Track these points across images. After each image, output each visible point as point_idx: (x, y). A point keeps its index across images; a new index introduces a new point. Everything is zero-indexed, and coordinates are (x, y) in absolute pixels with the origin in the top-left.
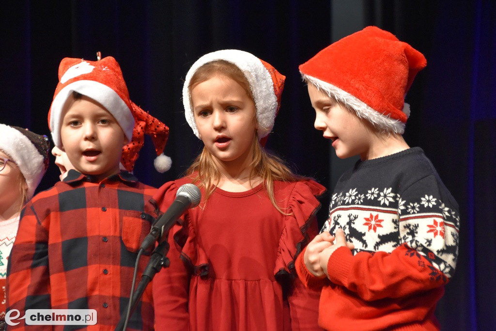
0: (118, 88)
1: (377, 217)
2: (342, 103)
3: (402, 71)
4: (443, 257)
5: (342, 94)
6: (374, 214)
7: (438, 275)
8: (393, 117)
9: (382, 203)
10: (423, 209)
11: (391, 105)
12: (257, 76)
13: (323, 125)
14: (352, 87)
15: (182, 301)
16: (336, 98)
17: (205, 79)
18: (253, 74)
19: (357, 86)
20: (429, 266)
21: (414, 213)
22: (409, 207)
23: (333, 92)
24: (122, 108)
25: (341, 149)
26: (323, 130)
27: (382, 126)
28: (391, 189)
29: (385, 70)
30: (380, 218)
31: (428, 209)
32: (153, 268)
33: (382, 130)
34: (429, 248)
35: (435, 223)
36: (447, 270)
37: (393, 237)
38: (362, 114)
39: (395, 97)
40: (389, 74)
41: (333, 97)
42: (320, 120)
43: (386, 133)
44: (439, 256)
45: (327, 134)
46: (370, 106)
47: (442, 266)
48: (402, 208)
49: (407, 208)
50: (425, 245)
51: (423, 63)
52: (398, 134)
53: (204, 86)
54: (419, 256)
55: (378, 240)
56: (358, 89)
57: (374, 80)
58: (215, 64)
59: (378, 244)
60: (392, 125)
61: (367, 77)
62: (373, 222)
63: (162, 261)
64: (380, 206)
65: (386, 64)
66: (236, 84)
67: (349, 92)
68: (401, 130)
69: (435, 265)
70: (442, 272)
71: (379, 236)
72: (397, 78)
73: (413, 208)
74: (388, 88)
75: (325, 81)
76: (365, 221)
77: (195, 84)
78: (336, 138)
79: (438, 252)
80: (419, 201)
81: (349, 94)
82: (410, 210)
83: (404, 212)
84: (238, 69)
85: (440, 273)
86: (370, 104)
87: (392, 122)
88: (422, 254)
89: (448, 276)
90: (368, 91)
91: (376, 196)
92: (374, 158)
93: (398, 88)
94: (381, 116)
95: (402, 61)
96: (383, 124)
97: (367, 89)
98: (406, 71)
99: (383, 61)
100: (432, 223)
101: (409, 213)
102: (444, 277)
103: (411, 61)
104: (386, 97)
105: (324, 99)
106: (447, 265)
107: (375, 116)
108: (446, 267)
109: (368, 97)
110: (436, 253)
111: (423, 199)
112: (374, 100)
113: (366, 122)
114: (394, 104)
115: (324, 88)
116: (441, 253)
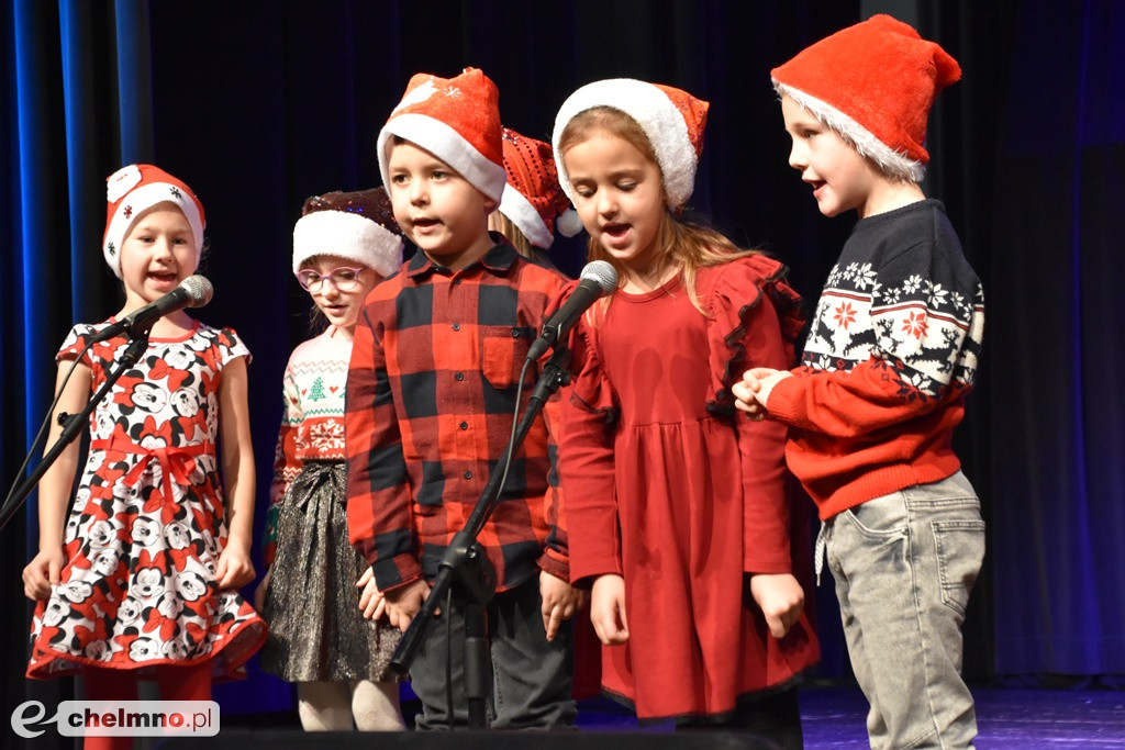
0: (462, 123)
1: (849, 306)
2: (837, 131)
3: (927, 84)
4: (918, 365)
5: (838, 118)
6: (847, 301)
7: (910, 392)
8: (911, 158)
9: (857, 286)
10: (904, 297)
11: (909, 137)
12: (661, 125)
13: (802, 162)
14: (855, 107)
15: (603, 452)
16: (829, 123)
17: (583, 139)
18: (655, 124)
19: (862, 105)
20: (896, 381)
21: (893, 303)
22: (887, 294)
23: (825, 113)
24: (469, 155)
25: (828, 201)
26: (801, 169)
27: (893, 170)
28: (870, 265)
29: (904, 84)
30: (853, 309)
31: (911, 297)
32: (546, 387)
33: (893, 175)
34: (895, 354)
35: (912, 315)
36: (926, 384)
37: (868, 337)
38: (867, 149)
39: (915, 126)
40: (909, 90)
41: (825, 122)
42: (800, 153)
43: (900, 180)
44: (909, 364)
45: (808, 175)
46: (879, 138)
47: (916, 379)
48: (877, 294)
49: (884, 296)
50: (889, 351)
51: (957, 74)
52: (916, 182)
53: (580, 151)
54: (885, 366)
55: (850, 341)
56: (862, 111)
57: (888, 98)
58: (596, 114)
59: (849, 347)
60: (909, 168)
61: (877, 92)
62: (845, 315)
63: (559, 377)
64: (854, 289)
65: (906, 75)
66: (628, 146)
67: (849, 115)
68: (920, 177)
69: (905, 378)
70: (917, 387)
71: (851, 336)
72: (920, 97)
73: (892, 296)
74: (908, 112)
75: (813, 95)
76: (836, 313)
77: (569, 146)
78: (822, 182)
79: (908, 359)
80: (901, 285)
81: (849, 118)
82: (887, 298)
83: (878, 302)
84: (631, 120)
85: (914, 389)
86: (879, 135)
87: (910, 164)
88: (889, 363)
89: (929, 393)
90: (878, 115)
91: (853, 274)
92: (871, 215)
93: (921, 112)
94: (894, 154)
95: (928, 72)
96: (896, 166)
97: (876, 112)
98: (932, 87)
99: (902, 70)
100: (908, 317)
101: (886, 303)
102: (922, 396)
103: (940, 71)
104: (903, 124)
105: (811, 123)
106: (925, 377)
107: (885, 154)
108: (922, 380)
109: (877, 124)
110: (904, 361)
111: (906, 282)
112: (885, 128)
113: (871, 162)
114: (912, 136)
115: (810, 106)
116: (912, 361)
